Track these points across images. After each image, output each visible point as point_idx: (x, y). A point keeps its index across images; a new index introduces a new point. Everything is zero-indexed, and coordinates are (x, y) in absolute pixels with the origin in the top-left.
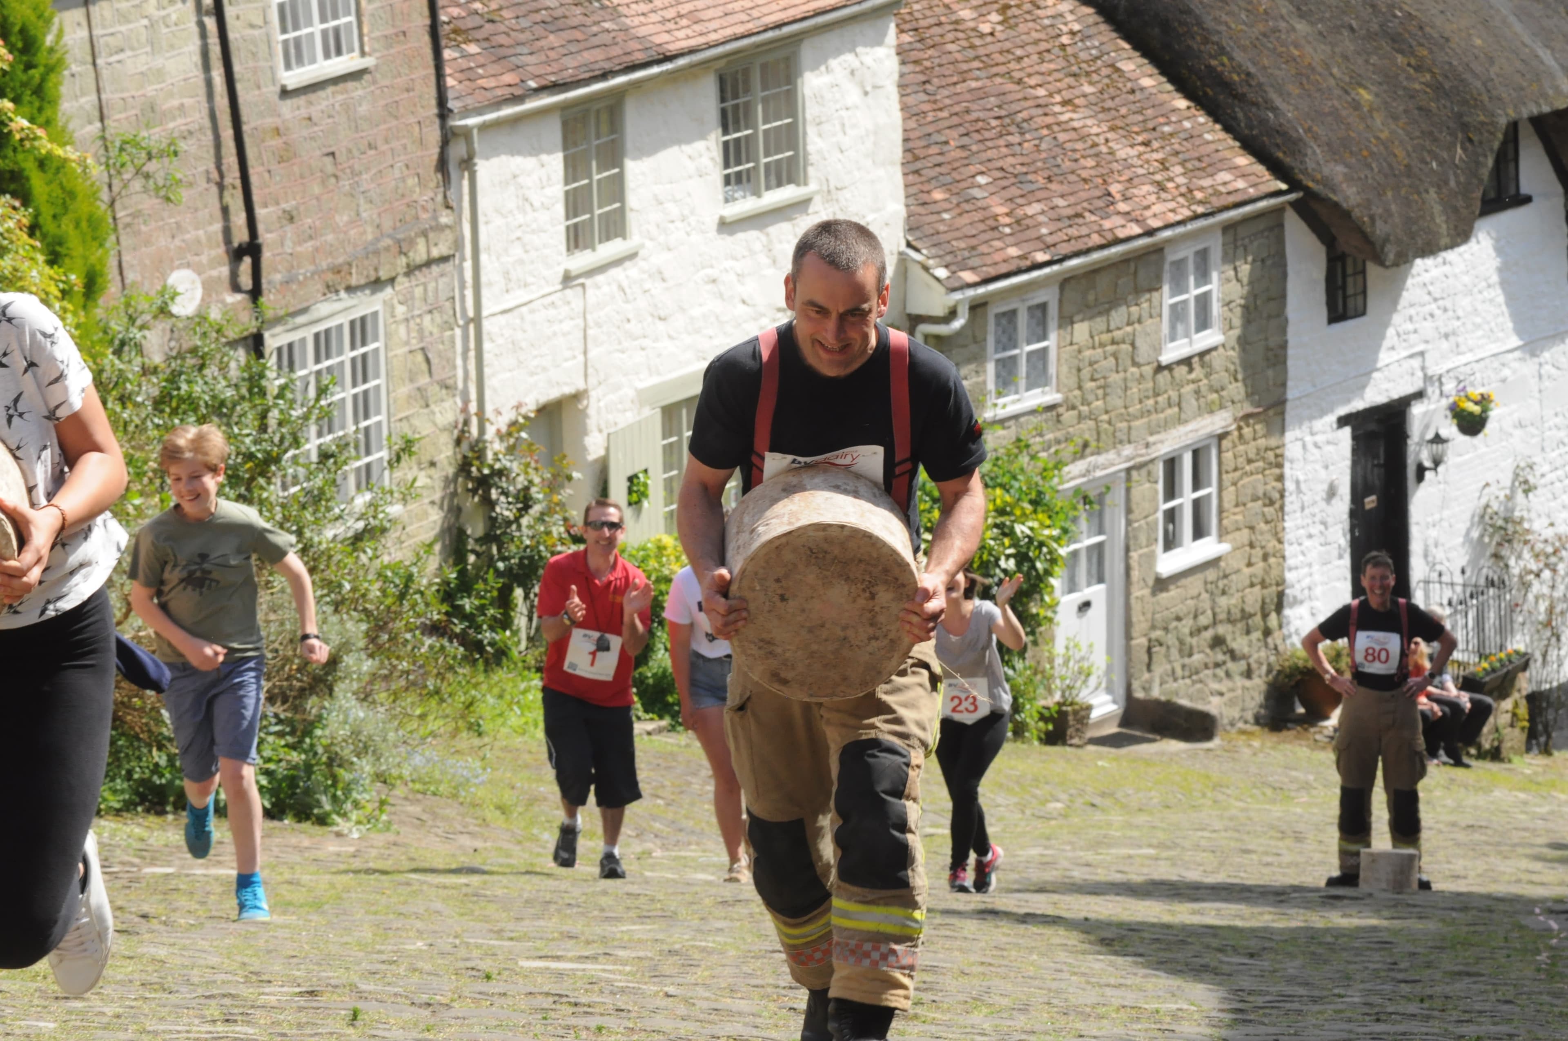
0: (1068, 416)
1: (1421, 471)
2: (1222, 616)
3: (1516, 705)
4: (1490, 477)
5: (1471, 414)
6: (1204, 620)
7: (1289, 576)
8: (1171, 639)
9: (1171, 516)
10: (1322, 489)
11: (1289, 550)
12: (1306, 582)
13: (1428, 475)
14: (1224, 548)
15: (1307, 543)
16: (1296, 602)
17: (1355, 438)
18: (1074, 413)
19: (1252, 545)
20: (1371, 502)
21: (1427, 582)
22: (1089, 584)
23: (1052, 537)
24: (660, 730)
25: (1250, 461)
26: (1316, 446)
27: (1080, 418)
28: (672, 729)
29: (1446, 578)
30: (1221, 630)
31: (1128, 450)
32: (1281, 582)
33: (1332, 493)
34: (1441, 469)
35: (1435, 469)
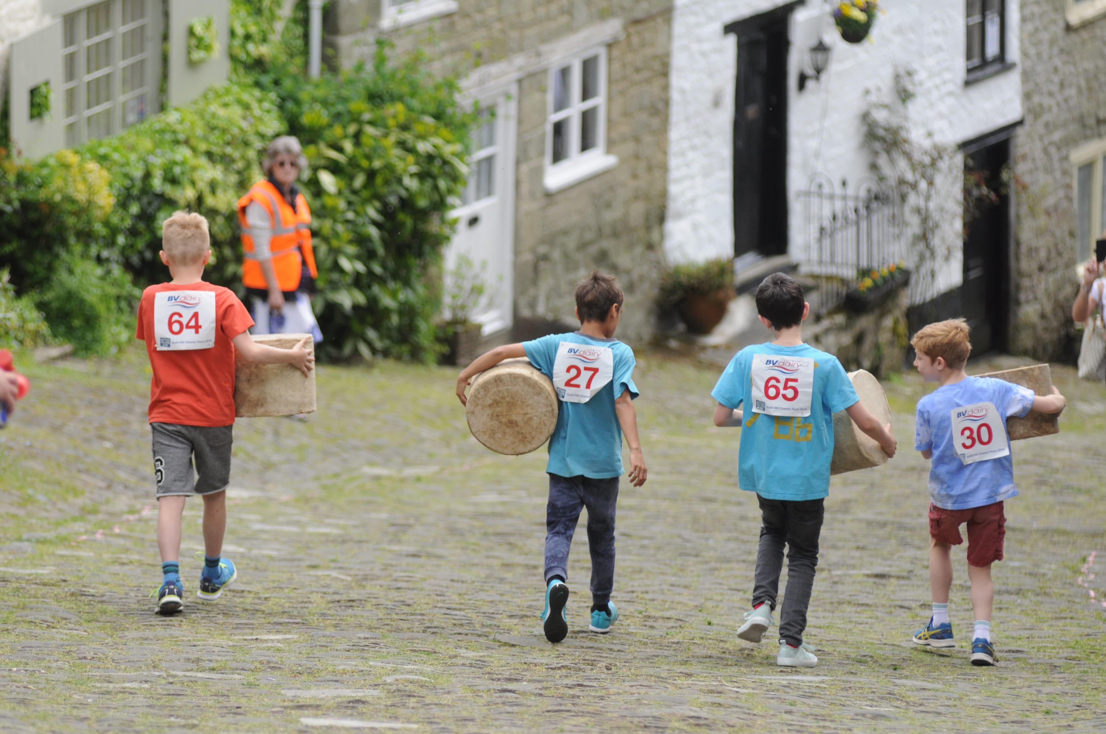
0: (462, 24)
1: (802, 80)
2: (607, 230)
3: (896, 322)
4: (870, 85)
5: (856, 22)
6: (589, 236)
7: (674, 189)
8: (556, 255)
9: (559, 129)
10: (707, 98)
11: (674, 162)
12: (689, 195)
13: (810, 84)
14: (610, 161)
15: (691, 155)
16: (679, 216)
17: (740, 46)
18: (468, 22)
19: (637, 157)
20: (752, 111)
21: (808, 194)
22: (478, 198)
23: (454, 154)
24: (63, 357)
25: (638, 70)
26: (703, 54)
27: (476, 26)
28: (73, 354)
29: (826, 190)
30: (606, 244)
31: (519, 60)
32: (664, 195)
33: (717, 103)
34: (824, 77)
35: (817, 78)
